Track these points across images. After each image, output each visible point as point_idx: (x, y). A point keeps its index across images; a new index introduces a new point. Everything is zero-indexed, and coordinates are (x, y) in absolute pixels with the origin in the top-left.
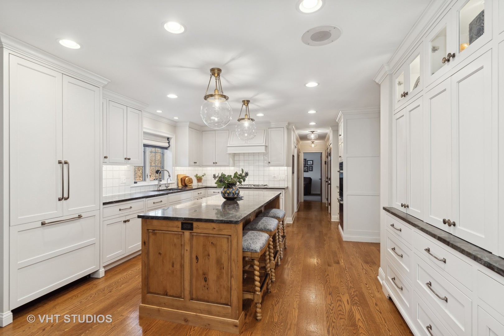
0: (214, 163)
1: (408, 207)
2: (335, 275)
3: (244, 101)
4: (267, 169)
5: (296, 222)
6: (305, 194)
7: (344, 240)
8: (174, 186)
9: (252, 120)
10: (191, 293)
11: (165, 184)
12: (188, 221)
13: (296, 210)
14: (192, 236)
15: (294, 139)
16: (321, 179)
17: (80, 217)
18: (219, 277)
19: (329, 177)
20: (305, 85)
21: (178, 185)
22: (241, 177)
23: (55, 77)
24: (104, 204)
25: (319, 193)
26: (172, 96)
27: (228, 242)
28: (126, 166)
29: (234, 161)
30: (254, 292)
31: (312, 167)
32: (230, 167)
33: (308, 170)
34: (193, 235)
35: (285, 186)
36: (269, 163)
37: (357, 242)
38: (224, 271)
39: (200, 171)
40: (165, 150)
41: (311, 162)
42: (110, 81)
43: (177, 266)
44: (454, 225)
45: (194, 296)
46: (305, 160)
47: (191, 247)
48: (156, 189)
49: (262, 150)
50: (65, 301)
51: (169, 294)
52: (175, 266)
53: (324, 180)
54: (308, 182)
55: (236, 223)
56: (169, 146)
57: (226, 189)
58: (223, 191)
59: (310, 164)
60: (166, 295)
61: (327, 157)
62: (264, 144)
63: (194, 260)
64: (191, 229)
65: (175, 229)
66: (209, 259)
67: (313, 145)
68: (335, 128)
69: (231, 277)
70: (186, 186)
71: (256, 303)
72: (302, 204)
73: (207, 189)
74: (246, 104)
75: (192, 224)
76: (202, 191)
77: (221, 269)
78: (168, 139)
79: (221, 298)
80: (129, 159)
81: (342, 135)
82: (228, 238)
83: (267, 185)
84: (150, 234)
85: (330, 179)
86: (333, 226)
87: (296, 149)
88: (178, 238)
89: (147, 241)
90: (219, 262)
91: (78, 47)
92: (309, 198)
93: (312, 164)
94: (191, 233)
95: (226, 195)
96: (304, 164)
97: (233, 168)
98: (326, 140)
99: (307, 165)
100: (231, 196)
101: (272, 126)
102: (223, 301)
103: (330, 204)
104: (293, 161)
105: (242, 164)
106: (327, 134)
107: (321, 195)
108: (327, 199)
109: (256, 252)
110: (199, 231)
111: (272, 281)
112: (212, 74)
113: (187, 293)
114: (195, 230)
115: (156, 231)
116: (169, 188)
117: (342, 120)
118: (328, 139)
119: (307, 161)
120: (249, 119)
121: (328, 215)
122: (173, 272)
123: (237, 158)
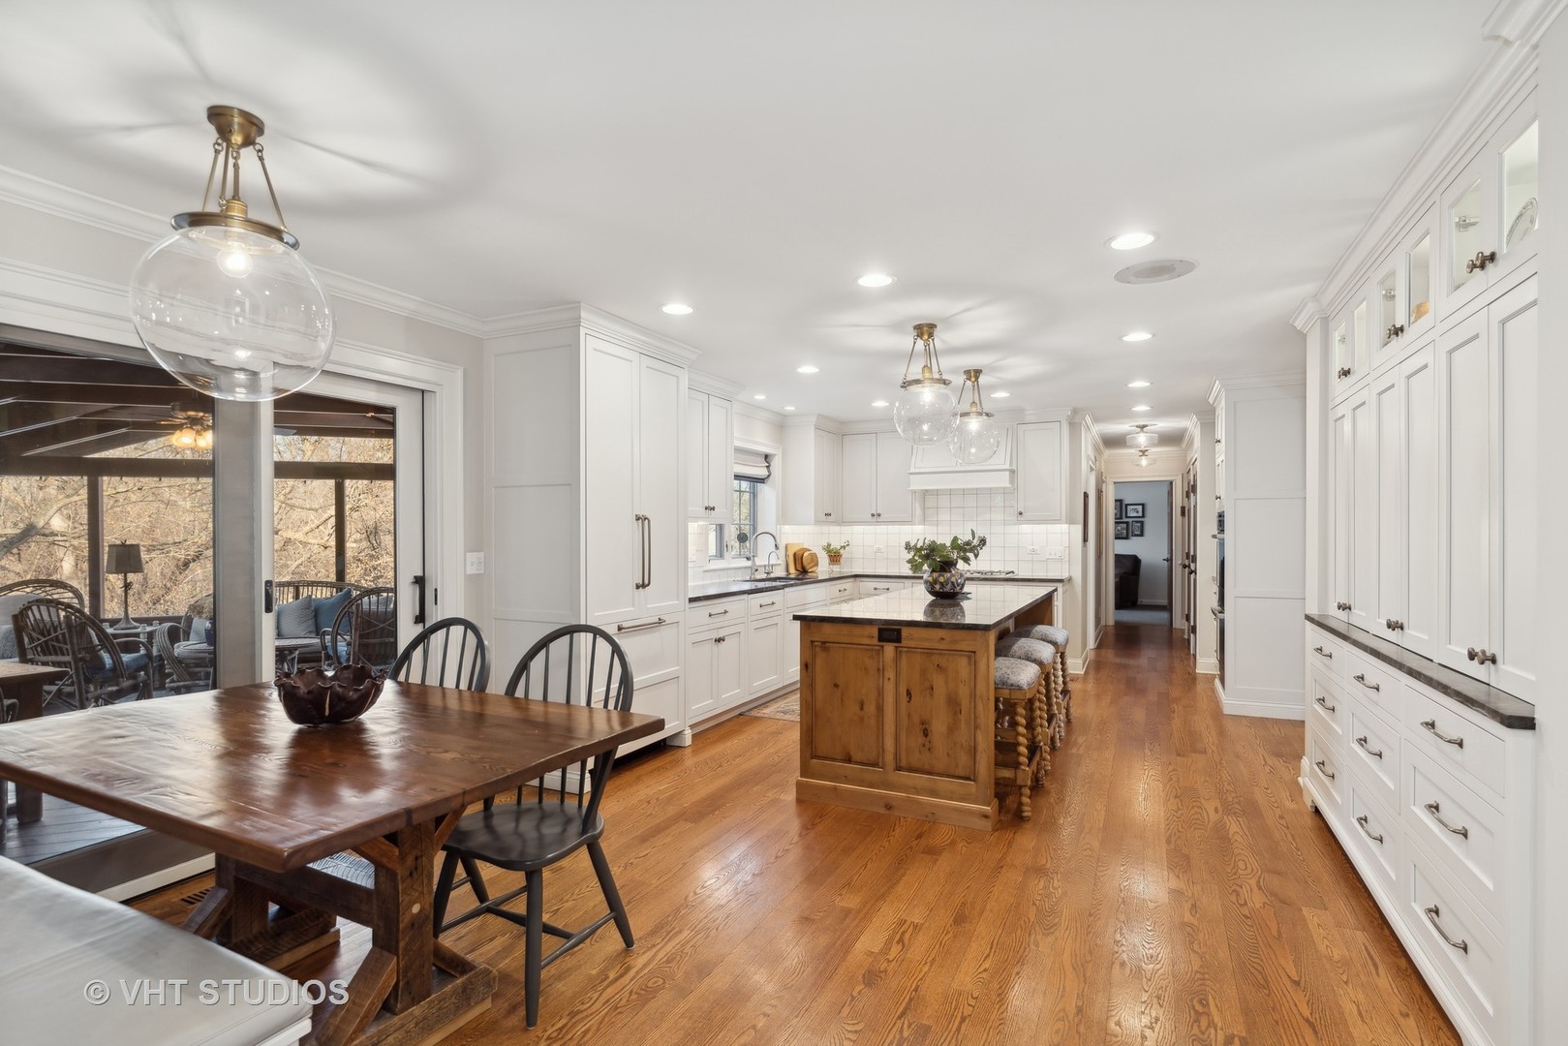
0: (873, 515)
1: (1350, 609)
2: (1191, 772)
3: (968, 372)
4: (1013, 529)
5: (1092, 672)
6: (1121, 604)
7: (1227, 711)
8: (780, 572)
9: (987, 415)
10: (896, 755)
11: (765, 566)
12: (892, 625)
13: (1091, 644)
14: (898, 652)
15: (1087, 449)
16: (1170, 560)
17: (660, 622)
18: (952, 729)
19: (1192, 553)
20: (1120, 338)
21: (787, 570)
22: (968, 548)
23: (631, 361)
24: (691, 600)
25: (1164, 602)
26: (808, 369)
27: (970, 664)
28: (696, 524)
29: (924, 508)
30: (1016, 765)
31: (1142, 523)
32: (914, 524)
33: (1127, 532)
34: (901, 652)
35: (1065, 575)
36: (1021, 514)
37: (1262, 719)
38: (962, 718)
39: (836, 536)
40: (759, 486)
41: (1140, 508)
42: (701, 352)
43: (871, 708)
44: (1402, 628)
45: (903, 764)
46: (1119, 502)
47: (897, 674)
48: (748, 578)
49: (1003, 481)
50: (651, 772)
51: (854, 759)
52: (866, 708)
53: (1177, 561)
54: (1129, 572)
55: (986, 628)
56: (769, 476)
57: (935, 575)
58: (930, 579)
59: (1135, 515)
60: (849, 760)
61: (1188, 496)
62: (1007, 466)
63: (904, 697)
64: (898, 640)
65: (866, 641)
66: (932, 695)
67: (1144, 462)
68: (1208, 417)
69: (976, 727)
70: (804, 571)
71: (1020, 787)
72: (1111, 631)
73: (858, 579)
74: (973, 379)
75: (899, 632)
76: (847, 584)
77: (955, 714)
78: (766, 457)
79: (957, 766)
80: (713, 509)
81: (1223, 441)
82: (969, 657)
83: (1013, 572)
84: (818, 649)
85: (1194, 559)
86: (1200, 687)
87: (1094, 473)
88: (872, 657)
89: (810, 661)
90: (953, 702)
91: (690, 310)
92: (1130, 616)
93: (1140, 514)
94: (896, 647)
95: (937, 587)
96: (1116, 515)
97: (921, 527)
98: (1184, 445)
99: (1127, 517)
100: (948, 588)
101: (1028, 419)
102: (960, 772)
103: (1194, 629)
104: (1086, 509)
105: (944, 516)
106: (1185, 430)
107: (1168, 608)
108: (1188, 618)
109: (1020, 688)
110: (912, 644)
111: (1046, 771)
112: (918, 336)
113: (889, 758)
114: (904, 643)
115: (827, 645)
116: (772, 575)
117: (1223, 403)
118: (1191, 443)
119: (1127, 505)
120: (980, 414)
121: (1189, 659)
122: (862, 719)
123: (931, 502)
